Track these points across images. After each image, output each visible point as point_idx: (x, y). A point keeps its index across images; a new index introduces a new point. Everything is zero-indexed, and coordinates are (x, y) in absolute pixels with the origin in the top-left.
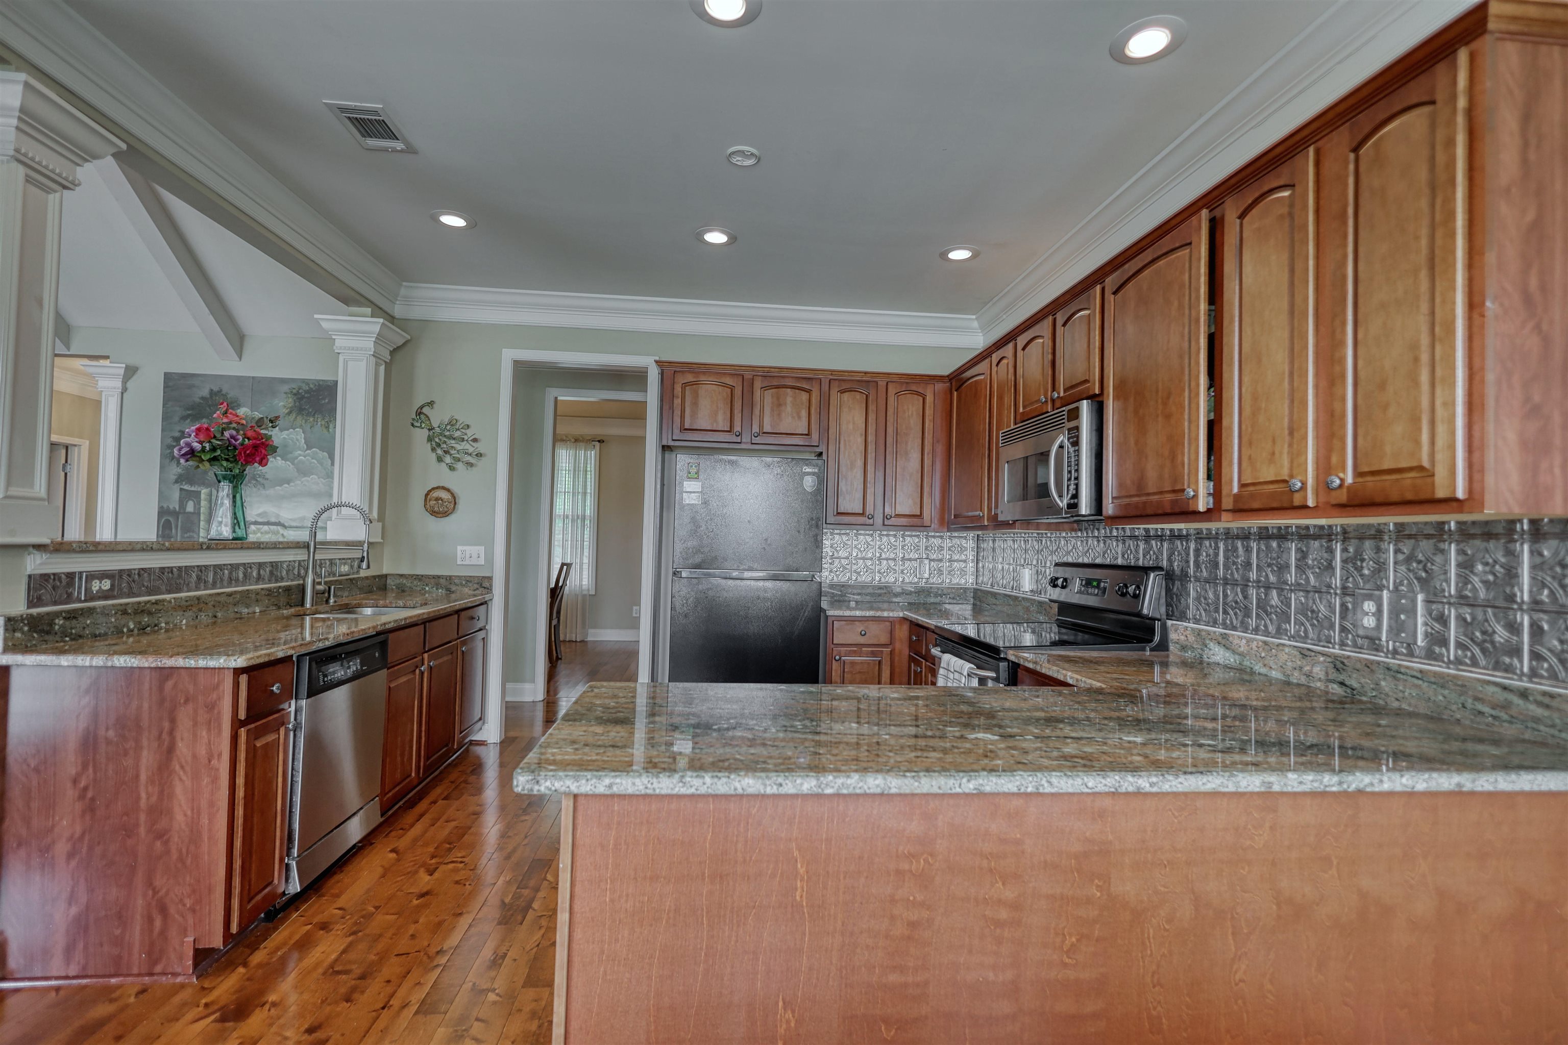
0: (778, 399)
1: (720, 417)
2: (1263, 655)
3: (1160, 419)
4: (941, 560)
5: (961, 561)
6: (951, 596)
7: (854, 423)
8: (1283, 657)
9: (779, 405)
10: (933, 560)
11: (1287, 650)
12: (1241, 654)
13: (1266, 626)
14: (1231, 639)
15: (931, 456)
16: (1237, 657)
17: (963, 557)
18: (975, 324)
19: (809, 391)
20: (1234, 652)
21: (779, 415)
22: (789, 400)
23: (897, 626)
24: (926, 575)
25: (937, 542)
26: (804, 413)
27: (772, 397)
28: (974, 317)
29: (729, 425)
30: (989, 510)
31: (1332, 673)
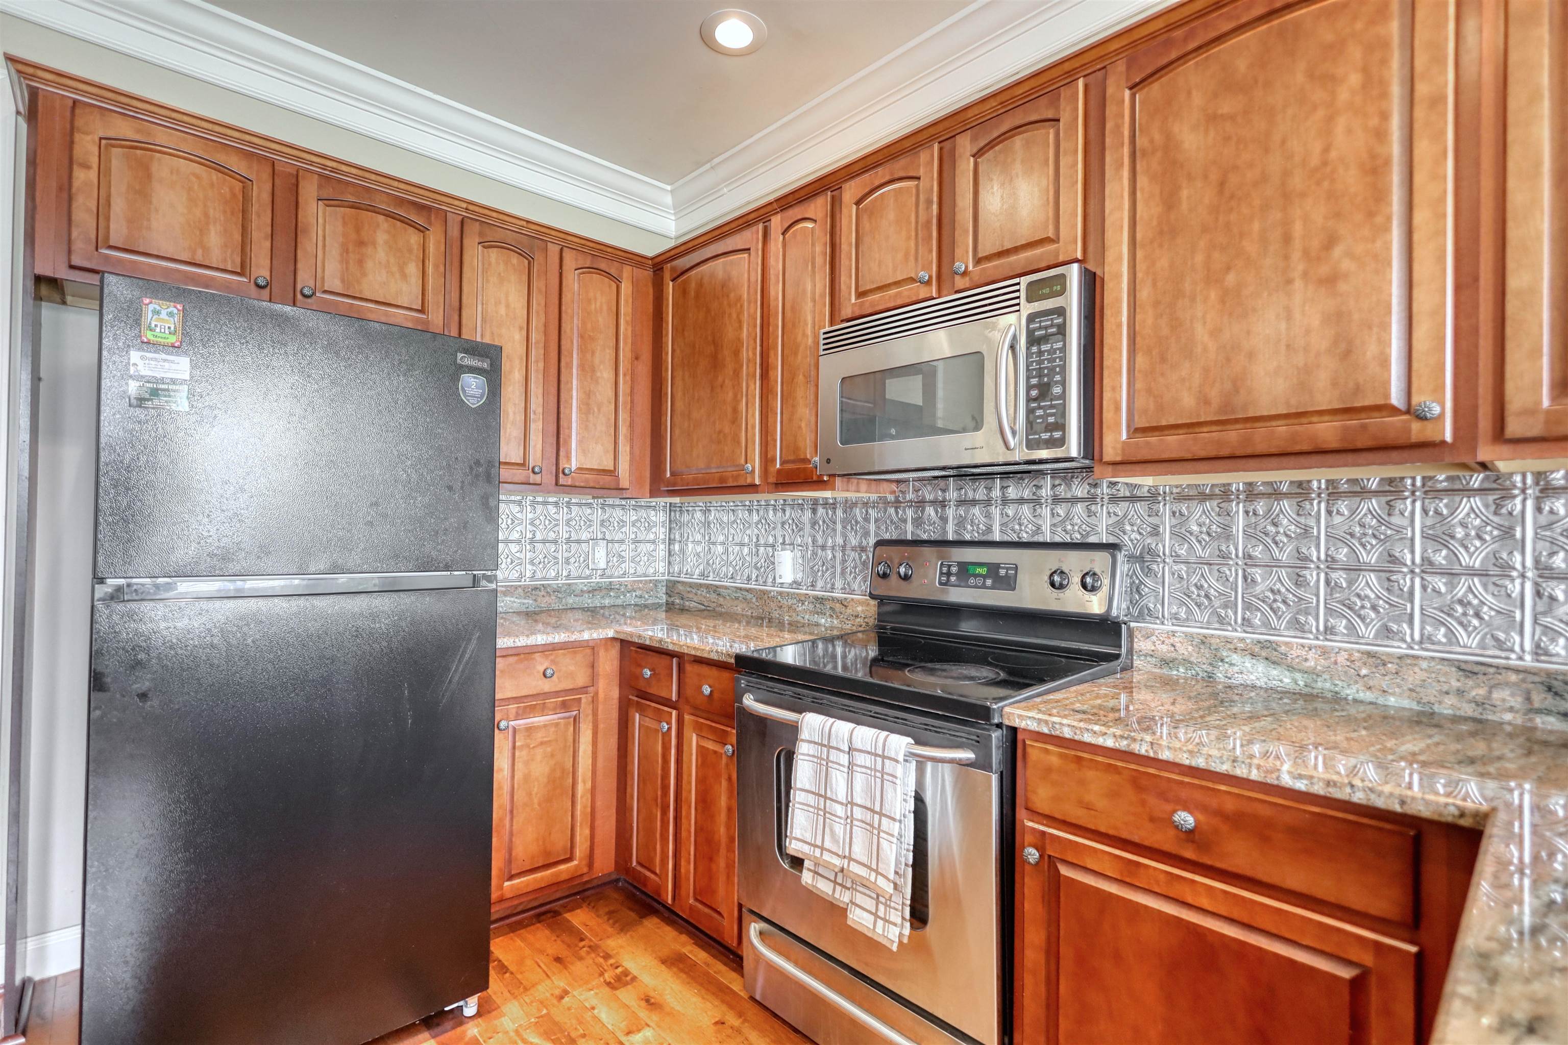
0: (358, 230)
1: (214, 239)
2: (1364, 672)
3: (1298, 284)
4: (622, 542)
5: (649, 541)
6: (638, 593)
7: (508, 306)
8: (1414, 676)
9: (361, 243)
10: (612, 541)
11: (1424, 665)
12: (1314, 673)
13: (1351, 627)
14: (1283, 649)
15: (628, 378)
16: (1298, 676)
17: (652, 537)
18: (668, 200)
19: (422, 230)
20: (1291, 668)
21: (361, 262)
22: (381, 237)
23: (602, 653)
24: (602, 565)
25: (618, 513)
26: (413, 269)
27: (345, 224)
28: (669, 188)
29: (238, 260)
30: (767, 461)
31: (1539, 698)
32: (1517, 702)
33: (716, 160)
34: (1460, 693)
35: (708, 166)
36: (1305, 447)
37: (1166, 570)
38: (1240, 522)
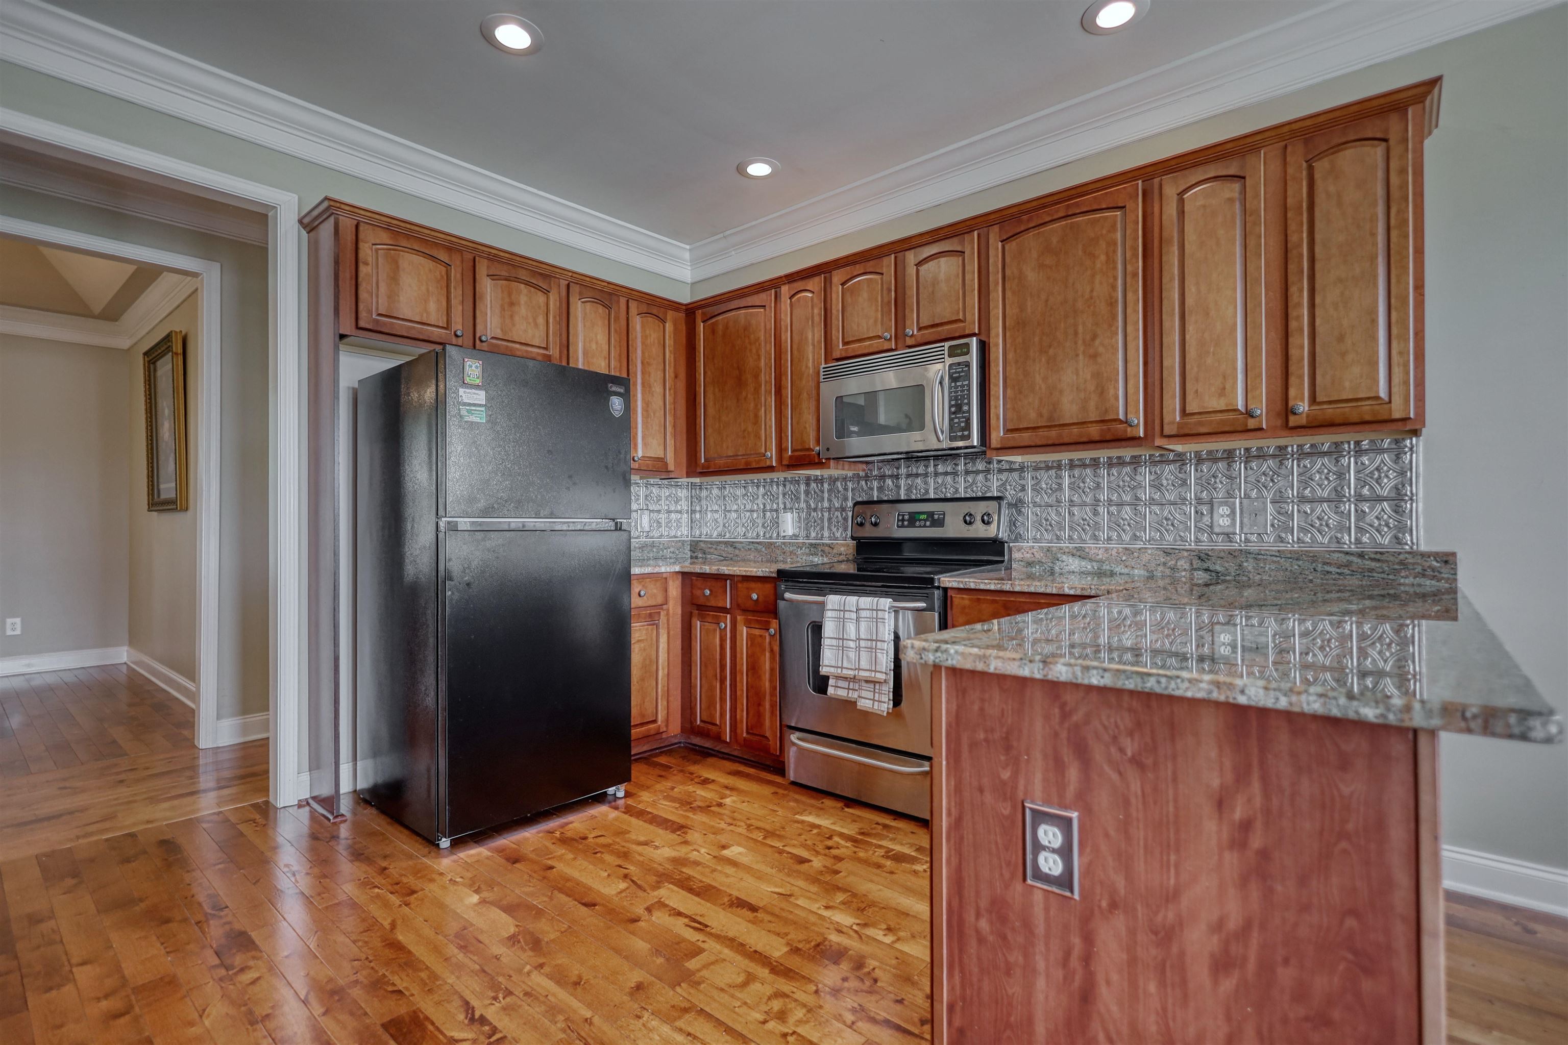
0: (510, 295)
1: (432, 306)
2: (1124, 558)
3: (1081, 357)
4: (659, 511)
5: (677, 512)
6: (672, 549)
7: (597, 343)
8: (1145, 558)
9: (512, 304)
10: (653, 511)
11: (1150, 552)
12: (1101, 562)
13: (1119, 536)
14: (1087, 550)
15: (672, 391)
16: (1094, 564)
17: (679, 508)
18: (687, 256)
19: (546, 292)
20: (1091, 560)
21: (512, 317)
22: (523, 299)
23: (671, 583)
24: (647, 529)
25: (655, 490)
26: (541, 320)
27: (503, 292)
28: (688, 247)
29: (445, 319)
30: (781, 450)
31: (1197, 563)
32: (1187, 566)
33: (728, 233)
34: (1165, 564)
35: (721, 235)
36: (1085, 439)
37: (1029, 512)
38: (1066, 481)
